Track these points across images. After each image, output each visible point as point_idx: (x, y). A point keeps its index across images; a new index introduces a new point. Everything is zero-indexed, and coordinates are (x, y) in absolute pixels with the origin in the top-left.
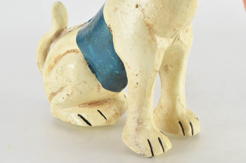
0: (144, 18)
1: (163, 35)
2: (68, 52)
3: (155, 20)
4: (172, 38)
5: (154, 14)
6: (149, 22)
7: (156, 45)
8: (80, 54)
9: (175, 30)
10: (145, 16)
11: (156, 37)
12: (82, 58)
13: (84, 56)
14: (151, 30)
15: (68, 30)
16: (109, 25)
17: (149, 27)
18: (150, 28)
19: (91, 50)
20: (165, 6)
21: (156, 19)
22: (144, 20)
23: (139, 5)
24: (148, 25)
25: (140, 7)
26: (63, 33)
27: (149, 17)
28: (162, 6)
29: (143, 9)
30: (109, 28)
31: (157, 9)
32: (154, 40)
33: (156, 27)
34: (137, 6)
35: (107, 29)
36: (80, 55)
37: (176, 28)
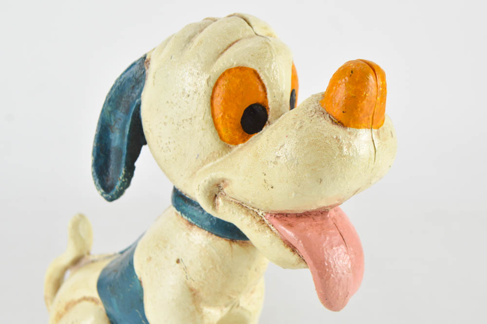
0: (186, 280)
1: (214, 304)
2: (85, 299)
3: (202, 285)
4: (226, 306)
5: (200, 277)
6: (194, 286)
7: (202, 318)
8: (101, 306)
9: (230, 298)
10: (189, 277)
11: (202, 307)
12: (103, 313)
13: (106, 310)
14: (196, 297)
15: (91, 258)
16: (140, 278)
17: (193, 293)
18: (194, 295)
19: (115, 306)
20: (216, 266)
21: (203, 283)
22: (186, 283)
23: (181, 261)
24: (191, 290)
25: (182, 263)
26: (83, 262)
27: (194, 279)
28: (211, 266)
29: (186, 267)
30: (140, 282)
31: (205, 270)
32: (199, 311)
33: (202, 294)
34: (178, 261)
35: (138, 281)
36: (100, 308)
37: (231, 296)
